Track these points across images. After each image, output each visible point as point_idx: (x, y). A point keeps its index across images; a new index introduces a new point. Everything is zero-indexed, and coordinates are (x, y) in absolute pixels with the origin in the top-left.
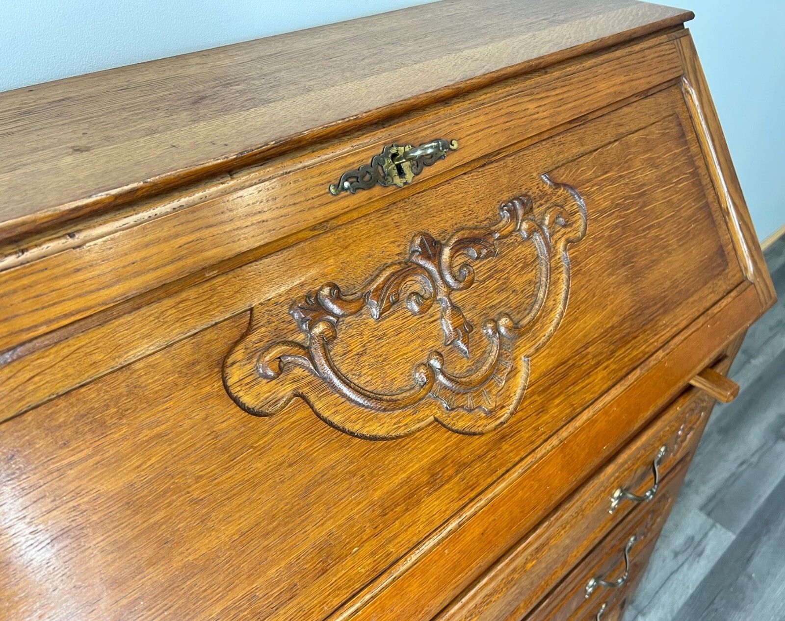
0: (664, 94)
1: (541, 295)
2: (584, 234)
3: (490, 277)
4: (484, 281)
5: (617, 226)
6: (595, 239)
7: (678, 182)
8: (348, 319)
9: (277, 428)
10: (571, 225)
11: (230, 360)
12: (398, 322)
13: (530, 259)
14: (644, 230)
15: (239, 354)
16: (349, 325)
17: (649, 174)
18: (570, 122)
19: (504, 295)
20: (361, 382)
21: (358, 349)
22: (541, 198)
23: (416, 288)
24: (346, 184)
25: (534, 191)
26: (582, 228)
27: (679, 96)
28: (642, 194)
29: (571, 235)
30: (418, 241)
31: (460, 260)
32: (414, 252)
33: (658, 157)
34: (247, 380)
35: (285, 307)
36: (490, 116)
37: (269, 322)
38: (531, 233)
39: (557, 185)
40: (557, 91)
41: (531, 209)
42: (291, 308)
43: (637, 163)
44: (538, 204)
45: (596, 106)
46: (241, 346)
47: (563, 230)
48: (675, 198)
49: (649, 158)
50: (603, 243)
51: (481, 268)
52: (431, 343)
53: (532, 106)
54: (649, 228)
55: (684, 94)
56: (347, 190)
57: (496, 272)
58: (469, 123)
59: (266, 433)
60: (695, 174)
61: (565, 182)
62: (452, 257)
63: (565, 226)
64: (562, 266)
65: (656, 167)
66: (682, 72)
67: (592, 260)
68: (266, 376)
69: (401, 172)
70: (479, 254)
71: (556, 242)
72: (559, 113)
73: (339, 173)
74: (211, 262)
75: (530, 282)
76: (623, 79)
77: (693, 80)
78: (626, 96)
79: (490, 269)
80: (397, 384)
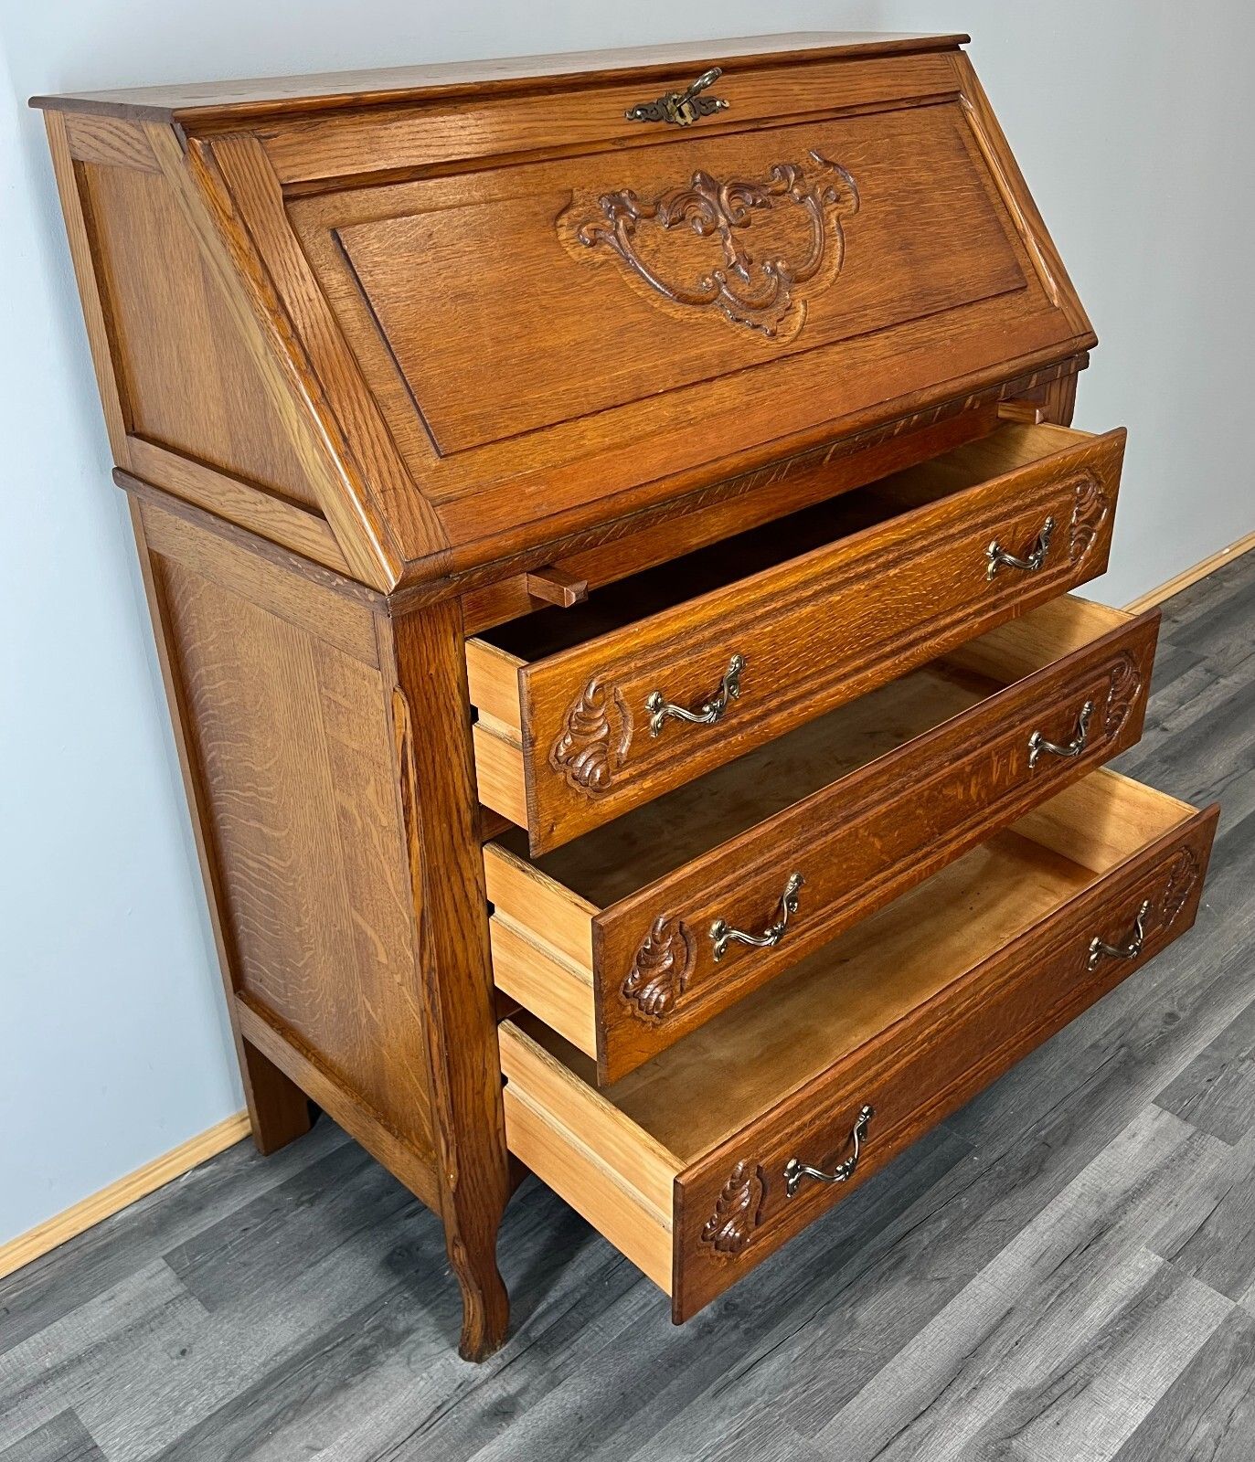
0: (940, 108)
1: (816, 252)
2: (857, 210)
3: (766, 224)
4: (761, 226)
5: (890, 213)
6: (869, 219)
7: (961, 191)
8: (644, 221)
9: (596, 279)
10: (844, 202)
11: (559, 223)
12: (686, 236)
13: (803, 220)
14: (922, 224)
15: (564, 220)
16: (645, 227)
17: (925, 176)
18: (838, 110)
19: (779, 244)
20: (658, 272)
21: (653, 246)
22: (811, 171)
23: (699, 213)
24: (639, 113)
25: (803, 164)
26: (854, 207)
27: (959, 114)
28: (917, 192)
29: (844, 211)
30: (698, 177)
31: (737, 203)
32: (696, 184)
33: (936, 162)
34: (572, 241)
35: (596, 198)
36: (758, 88)
37: (584, 205)
38: (803, 197)
39: (827, 163)
40: (821, 81)
41: (802, 175)
42: (600, 199)
43: (912, 162)
44: (809, 175)
45: (861, 101)
46: (565, 216)
47: (835, 205)
48: (958, 205)
49: (924, 161)
50: (876, 224)
51: (758, 216)
52: (714, 262)
53: (796, 88)
54: (927, 223)
55: (963, 112)
56: (640, 117)
57: (772, 222)
58: (738, 90)
59: (588, 280)
60: (981, 187)
61: (834, 161)
62: (730, 196)
63: (837, 201)
64: (835, 235)
65: (935, 171)
66: (957, 89)
67: (866, 235)
68: (585, 243)
69: (682, 115)
70: (754, 201)
71: (829, 213)
72: (823, 99)
73: (633, 105)
74: (542, 146)
75: (805, 240)
76: (890, 82)
77: (971, 98)
78: (894, 98)
79: (765, 218)
80: (686, 285)
